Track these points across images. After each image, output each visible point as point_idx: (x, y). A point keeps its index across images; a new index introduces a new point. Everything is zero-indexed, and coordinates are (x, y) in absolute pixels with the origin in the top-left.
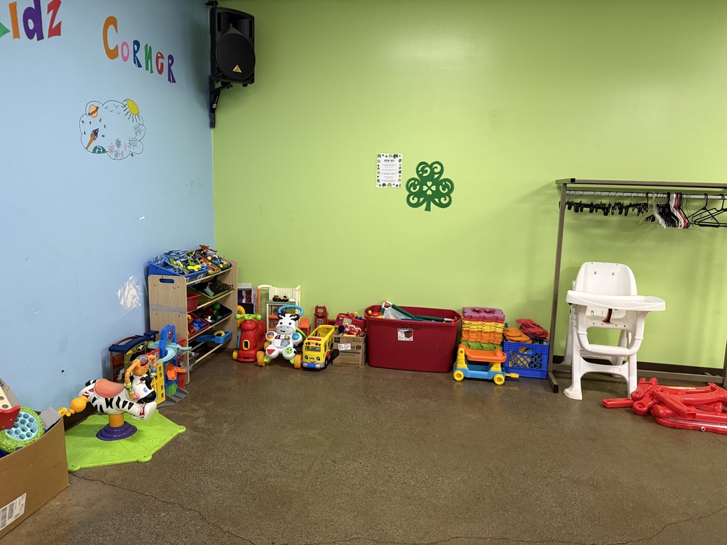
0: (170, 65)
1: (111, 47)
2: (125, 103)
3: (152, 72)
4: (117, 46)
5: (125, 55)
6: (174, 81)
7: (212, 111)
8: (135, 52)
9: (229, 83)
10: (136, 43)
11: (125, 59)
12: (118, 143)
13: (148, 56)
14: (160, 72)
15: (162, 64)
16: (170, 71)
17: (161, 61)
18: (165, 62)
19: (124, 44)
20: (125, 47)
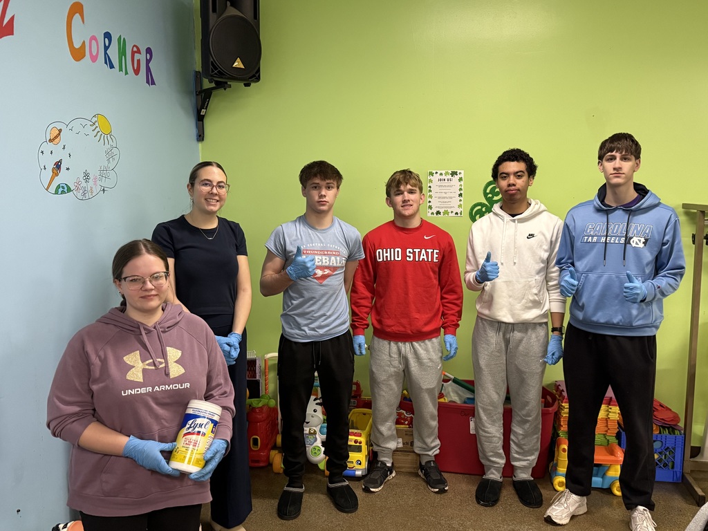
0: (148, 62)
1: (77, 45)
2: (94, 120)
3: (126, 73)
4: (84, 42)
5: (94, 54)
6: (153, 83)
7: (200, 119)
8: (106, 48)
9: (226, 83)
10: (107, 36)
11: (94, 59)
12: (87, 176)
13: (122, 53)
14: (137, 72)
15: (139, 61)
16: (148, 70)
17: (137, 56)
18: (142, 57)
19: (93, 38)
20: (93, 42)
